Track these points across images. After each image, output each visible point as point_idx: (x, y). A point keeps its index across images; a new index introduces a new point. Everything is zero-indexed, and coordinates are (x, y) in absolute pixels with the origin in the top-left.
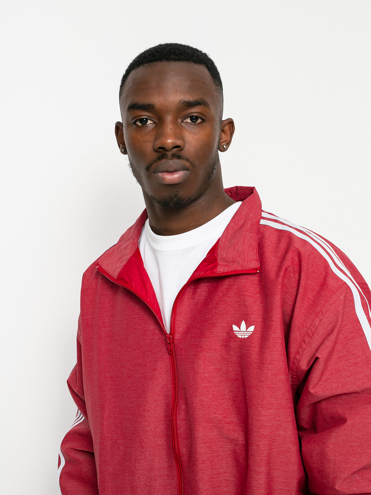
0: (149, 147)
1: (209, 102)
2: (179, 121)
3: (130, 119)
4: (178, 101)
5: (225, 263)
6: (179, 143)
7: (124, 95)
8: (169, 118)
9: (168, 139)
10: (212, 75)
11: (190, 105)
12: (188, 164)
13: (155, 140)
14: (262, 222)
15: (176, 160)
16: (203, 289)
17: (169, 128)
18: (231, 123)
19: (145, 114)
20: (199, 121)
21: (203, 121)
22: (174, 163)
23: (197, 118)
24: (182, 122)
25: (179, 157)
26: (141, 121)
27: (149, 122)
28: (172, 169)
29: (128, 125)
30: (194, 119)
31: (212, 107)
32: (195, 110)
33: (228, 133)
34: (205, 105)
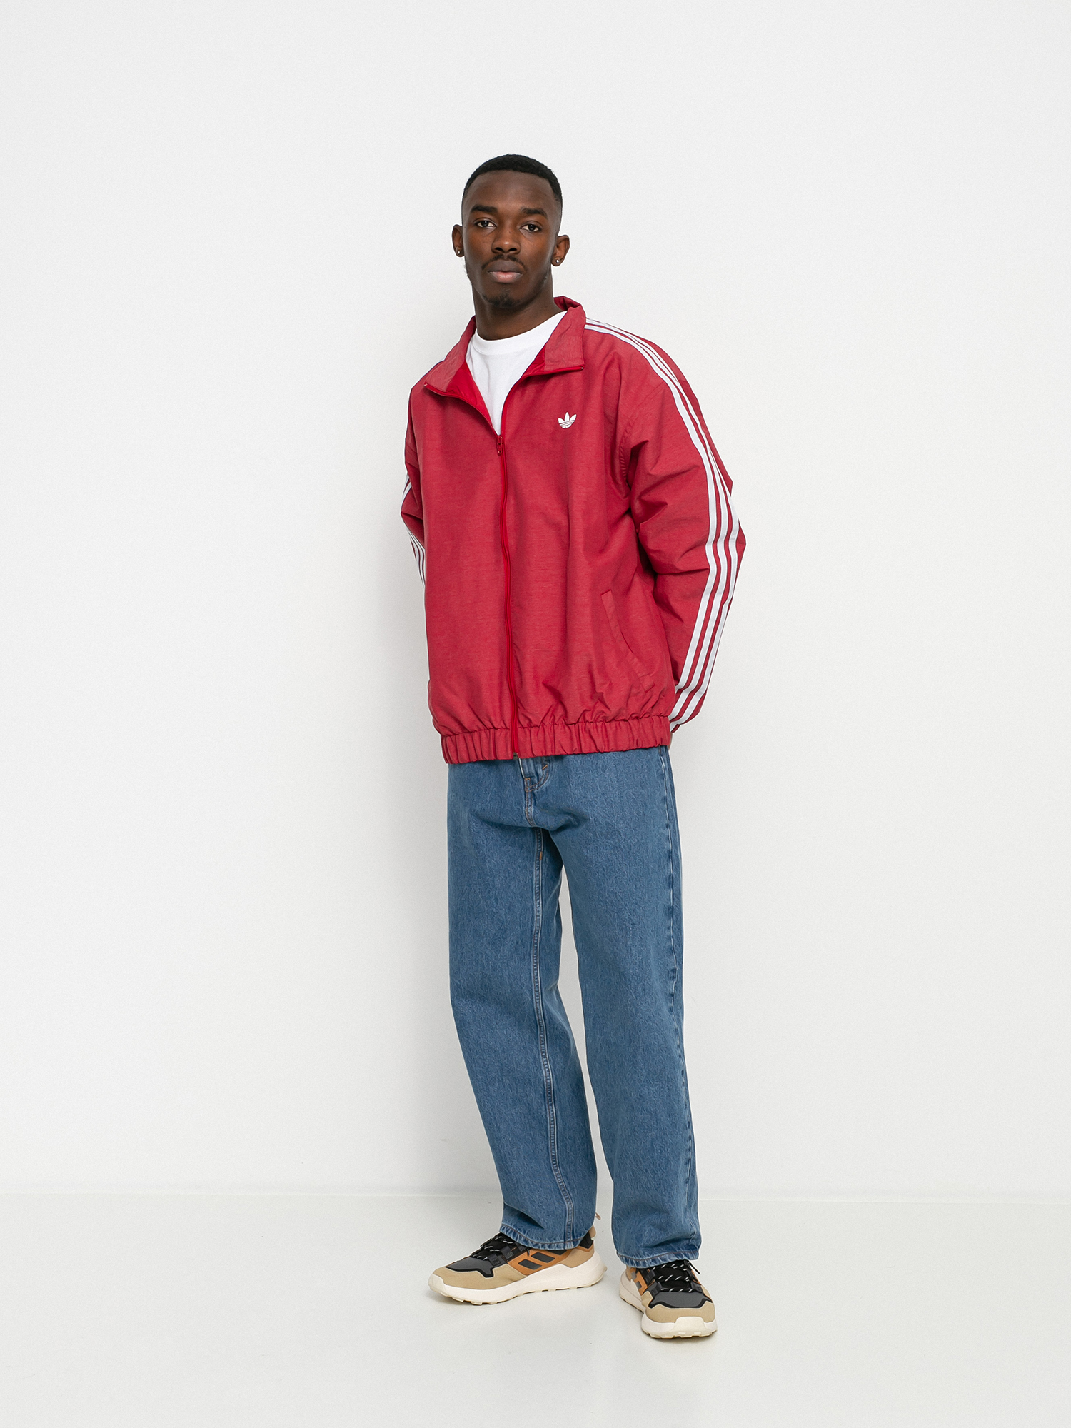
0: (487, 248)
1: (547, 213)
2: (518, 227)
3: (472, 221)
4: (519, 208)
5: (551, 364)
6: (515, 246)
7: (469, 197)
8: (508, 223)
9: (506, 241)
10: (553, 190)
11: (529, 212)
12: (521, 267)
13: (494, 241)
14: (587, 327)
15: (511, 262)
16: (531, 389)
17: (507, 232)
18: (566, 240)
19: (487, 216)
20: (536, 229)
21: (540, 230)
22: (508, 264)
23: (534, 227)
24: (521, 228)
25: (514, 259)
26: (483, 223)
27: (490, 224)
28: (506, 270)
29: (470, 225)
30: (532, 227)
31: (550, 219)
32: (533, 219)
33: (563, 250)
34: (543, 215)
